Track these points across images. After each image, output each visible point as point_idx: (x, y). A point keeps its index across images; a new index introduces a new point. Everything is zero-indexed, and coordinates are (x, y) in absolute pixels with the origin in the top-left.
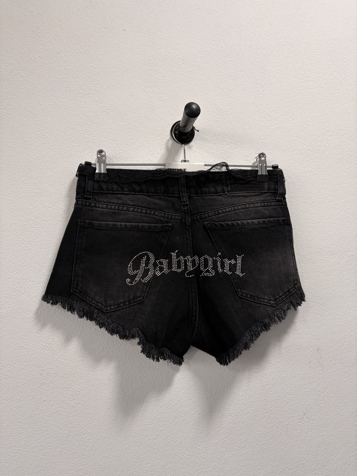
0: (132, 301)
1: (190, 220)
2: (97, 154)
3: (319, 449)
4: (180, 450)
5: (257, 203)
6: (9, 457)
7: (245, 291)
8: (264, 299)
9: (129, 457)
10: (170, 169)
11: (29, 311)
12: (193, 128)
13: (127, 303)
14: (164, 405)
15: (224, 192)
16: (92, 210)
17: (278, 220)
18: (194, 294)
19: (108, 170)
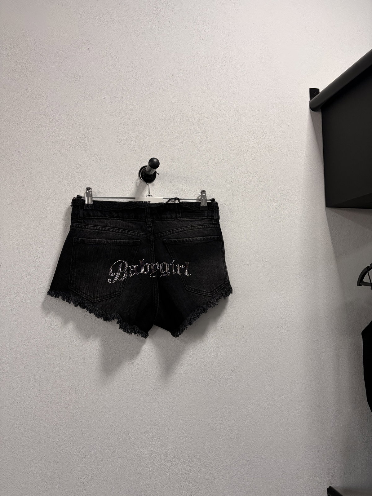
0: (112, 295)
1: (153, 237)
2: (86, 191)
3: (242, 395)
4: (146, 397)
5: (200, 226)
6: (25, 405)
7: (191, 286)
8: (203, 291)
9: (111, 403)
10: (139, 201)
11: (37, 303)
12: (155, 172)
13: (109, 296)
14: (135, 367)
15: (177, 218)
16: (83, 231)
17: (214, 238)
18: (156, 289)
19: (94, 201)
